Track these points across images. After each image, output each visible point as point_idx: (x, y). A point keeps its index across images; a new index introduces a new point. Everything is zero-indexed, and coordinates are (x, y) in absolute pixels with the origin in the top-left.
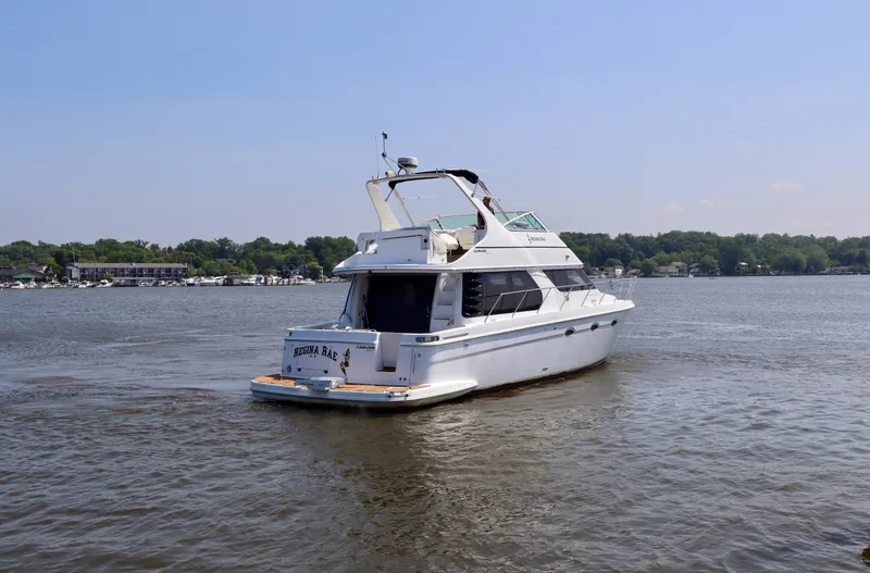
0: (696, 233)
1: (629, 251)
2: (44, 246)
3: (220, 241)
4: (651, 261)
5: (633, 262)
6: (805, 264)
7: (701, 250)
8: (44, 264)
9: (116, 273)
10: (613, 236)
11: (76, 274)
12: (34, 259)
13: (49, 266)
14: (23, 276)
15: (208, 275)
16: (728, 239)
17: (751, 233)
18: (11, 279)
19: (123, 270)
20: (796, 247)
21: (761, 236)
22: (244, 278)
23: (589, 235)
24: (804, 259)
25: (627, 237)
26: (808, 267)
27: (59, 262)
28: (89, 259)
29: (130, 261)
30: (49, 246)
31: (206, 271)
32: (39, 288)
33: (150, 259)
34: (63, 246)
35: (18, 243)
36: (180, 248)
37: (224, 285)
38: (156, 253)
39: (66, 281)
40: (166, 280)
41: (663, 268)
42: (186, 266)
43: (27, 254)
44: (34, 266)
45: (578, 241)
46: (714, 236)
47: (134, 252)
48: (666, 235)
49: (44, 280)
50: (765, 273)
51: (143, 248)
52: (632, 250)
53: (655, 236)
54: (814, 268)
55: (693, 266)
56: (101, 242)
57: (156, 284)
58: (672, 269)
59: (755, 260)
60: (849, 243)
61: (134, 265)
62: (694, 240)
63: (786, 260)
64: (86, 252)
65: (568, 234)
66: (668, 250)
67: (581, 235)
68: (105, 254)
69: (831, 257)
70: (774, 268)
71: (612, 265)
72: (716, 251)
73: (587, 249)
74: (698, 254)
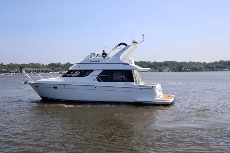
0: (172, 61)
2: (17, 65)
3: (58, 63)
4: (161, 68)
5: (157, 68)
6: (198, 69)
8: (16, 69)
9: (34, 71)
11: (24, 71)
12: (15, 68)
13: (18, 69)
14: (12, 72)
15: (55, 71)
16: (180, 63)
18: (9, 72)
20: (196, 65)
21: (188, 62)
22: (64, 72)
23: (146, 62)
24: (198, 68)
25: (155, 62)
27: (21, 68)
28: (27, 67)
29: (37, 68)
30: (18, 64)
31: (55, 70)
34: (21, 64)
35: (11, 64)
36: (49, 65)
37: (59, 74)
38: (43, 66)
39: (22, 73)
40: (46, 72)
41: (164, 70)
42: (50, 69)
43: (13, 66)
44: (14, 69)
46: (176, 62)
47: (38, 66)
48: (165, 62)
49: (17, 73)
50: (189, 71)
51: (40, 65)
52: (157, 65)
53: (162, 62)
54: (201, 70)
55: (171, 69)
56: (30, 64)
57: (43, 74)
58: (166, 70)
59: (186, 68)
60: (209, 64)
61: (38, 69)
62: (171, 63)
63: (194, 68)
64: (27, 66)
65: (141, 61)
66: (165, 65)
67: (144, 62)
68: (31, 66)
69: (205, 67)
70: (191, 70)
71: (152, 69)
72: (177, 66)
73: (146, 65)
74: (173, 66)
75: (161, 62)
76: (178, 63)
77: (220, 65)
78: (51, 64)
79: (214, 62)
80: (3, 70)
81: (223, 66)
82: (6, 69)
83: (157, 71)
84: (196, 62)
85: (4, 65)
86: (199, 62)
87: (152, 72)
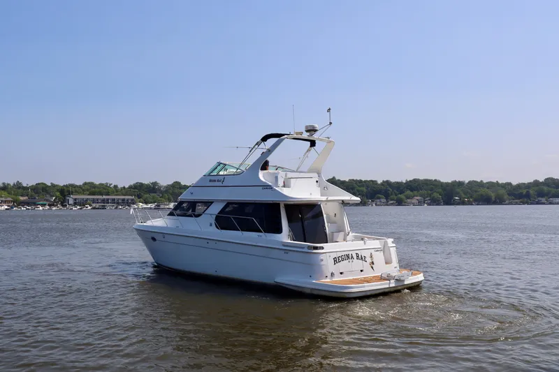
0: (427, 180)
1: (388, 190)
2: (53, 186)
3: (152, 183)
4: (402, 196)
6: (493, 199)
7: (431, 190)
8: (52, 196)
9: (94, 201)
10: (380, 182)
11: (71, 202)
12: (49, 194)
13: (56, 197)
14: (41, 203)
15: (146, 203)
16: (447, 184)
18: (35, 204)
19: (98, 199)
20: (488, 188)
21: (467, 182)
22: (167, 205)
23: (365, 181)
24: (493, 195)
25: (387, 183)
26: (496, 200)
27: (63, 194)
28: (78, 193)
29: (102, 195)
30: (57, 185)
31: (145, 200)
32: (50, 209)
33: (113, 193)
34: (66, 186)
35: (39, 184)
36: (130, 187)
37: (155, 208)
38: (116, 190)
39: (66, 205)
40: (122, 205)
41: (409, 200)
42: (133, 197)
43: (44, 190)
44: (48, 197)
46: (439, 182)
47: (104, 189)
48: (410, 181)
49: (53, 205)
50: (470, 203)
51: (109, 187)
52: (390, 189)
53: (404, 181)
54: (499, 201)
55: (427, 199)
56: (85, 184)
57: (116, 208)
58: (414, 201)
59: (463, 196)
60: (519, 186)
61: (104, 197)
62: (427, 184)
63: (482, 195)
64: (77, 189)
65: (353, 180)
66: (412, 190)
67: (361, 181)
68: (88, 190)
69: (509, 194)
70: (475, 201)
71: (379, 198)
72: (440, 190)
73: (364, 189)
74: (429, 192)
75: (402, 182)
76: (442, 183)
77: (545, 188)
78: (134, 185)
79: (532, 181)
80: (22, 198)
81: (553, 191)
82: (27, 196)
83: (392, 204)
84: (487, 183)
85: (23, 187)
86: (493, 183)
87: (379, 205)
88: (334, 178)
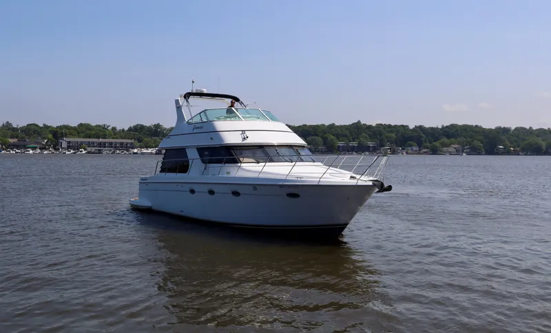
0: (467, 126)
1: (422, 137)
2: (46, 127)
3: (154, 126)
4: (437, 144)
5: (425, 144)
6: (544, 148)
7: (471, 137)
8: (45, 138)
9: (89, 145)
11: (64, 145)
12: (41, 136)
13: (49, 139)
14: (32, 145)
15: (147, 147)
16: (490, 130)
17: (506, 127)
18: (25, 147)
19: (93, 143)
20: (537, 136)
21: (513, 128)
23: (396, 126)
24: (544, 144)
25: (421, 127)
26: (547, 148)
27: (55, 137)
28: (72, 135)
29: (98, 137)
30: (49, 127)
31: (145, 145)
32: (42, 153)
33: (110, 136)
34: (60, 128)
35: (31, 125)
36: (130, 129)
37: (156, 154)
38: (115, 133)
39: (58, 149)
40: (120, 150)
41: (445, 149)
42: (133, 141)
43: (36, 132)
44: (39, 139)
45: (387, 129)
46: (481, 128)
47: (101, 131)
48: (447, 127)
49: (45, 149)
50: (516, 153)
51: (107, 129)
52: (424, 136)
53: (440, 127)
55: (466, 147)
56: (81, 125)
57: (114, 153)
58: (451, 149)
59: (509, 145)
61: (101, 140)
62: (466, 131)
63: (530, 144)
64: (72, 131)
65: (381, 124)
66: (448, 137)
67: (390, 126)
68: (83, 132)
70: (523, 150)
71: (411, 146)
72: (481, 138)
73: (393, 135)
74: (470, 140)
75: (437, 128)
76: (484, 130)
78: (134, 127)
80: (11, 141)
82: (17, 138)
83: (425, 153)
84: (537, 130)
85: (14, 128)
86: (545, 130)
87: (410, 154)
88: (359, 122)
